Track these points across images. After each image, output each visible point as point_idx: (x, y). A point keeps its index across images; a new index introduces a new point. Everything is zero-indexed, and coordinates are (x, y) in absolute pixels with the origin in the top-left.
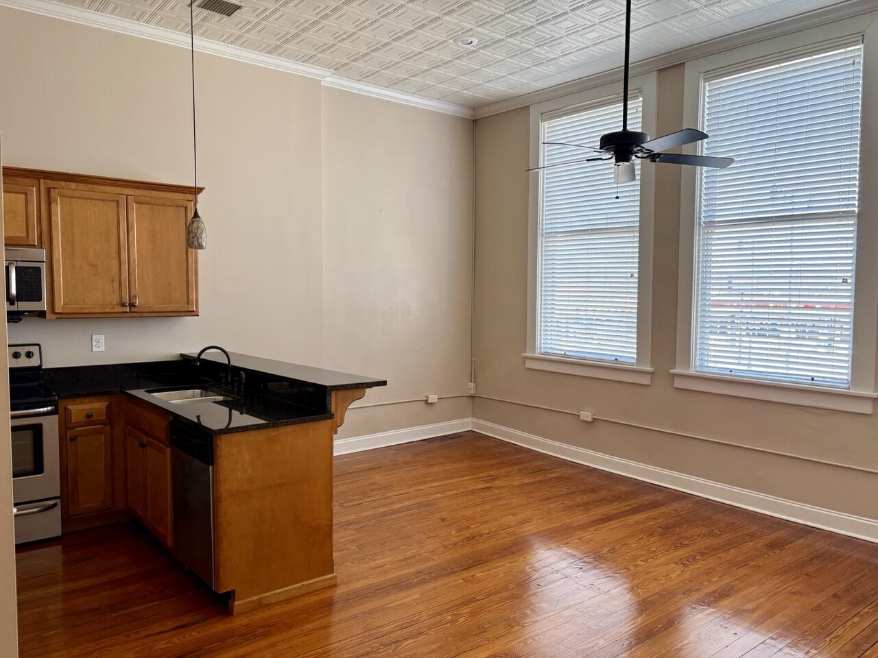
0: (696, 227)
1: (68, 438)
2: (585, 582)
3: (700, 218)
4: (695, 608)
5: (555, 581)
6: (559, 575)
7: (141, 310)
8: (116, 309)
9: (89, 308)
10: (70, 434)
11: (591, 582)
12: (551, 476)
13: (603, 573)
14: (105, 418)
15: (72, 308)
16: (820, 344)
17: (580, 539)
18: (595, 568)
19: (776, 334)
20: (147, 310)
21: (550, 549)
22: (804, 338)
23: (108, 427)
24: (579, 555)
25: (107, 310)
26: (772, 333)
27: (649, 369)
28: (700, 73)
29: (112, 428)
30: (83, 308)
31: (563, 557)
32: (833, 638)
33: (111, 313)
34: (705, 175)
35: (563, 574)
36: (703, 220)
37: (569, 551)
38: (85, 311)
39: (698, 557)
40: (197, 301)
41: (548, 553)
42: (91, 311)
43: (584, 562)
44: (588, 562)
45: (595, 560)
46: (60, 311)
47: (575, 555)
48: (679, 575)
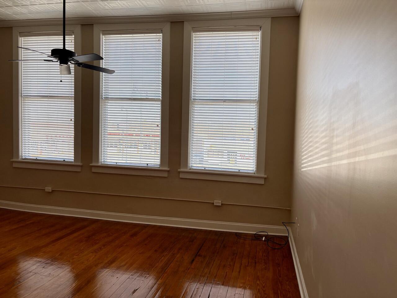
0: (101, 100)
2: (46, 274)
3: (102, 96)
4: (100, 271)
5: (29, 277)
6: (31, 274)
11: (49, 273)
12: (28, 223)
13: (56, 267)
16: (152, 151)
17: (44, 252)
18: (52, 265)
19: (136, 147)
21: (27, 261)
22: (146, 149)
24: (43, 260)
26: (135, 147)
27: (80, 164)
28: (100, 30)
31: (34, 263)
32: (155, 268)
34: (104, 76)
35: (34, 273)
36: (103, 96)
37: (38, 260)
39: (103, 247)
41: (26, 263)
43: (46, 264)
44: (48, 263)
45: (52, 261)
47: (41, 261)
48: (93, 258)
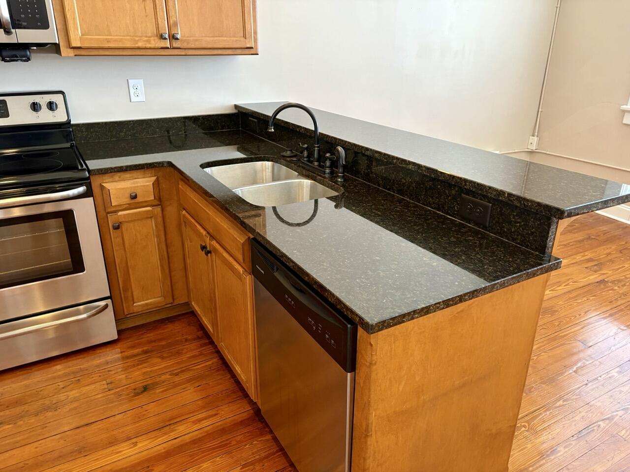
1: (110, 225)
7: (185, 45)
8: (153, 42)
9: (116, 41)
10: (112, 219)
14: (152, 198)
15: (93, 40)
20: (193, 46)
23: (159, 209)
25: (140, 44)
29: (162, 210)
30: (108, 41)
33: (146, 48)
38: (112, 45)
40: (255, 33)
42: (121, 45)
46: (79, 45)
